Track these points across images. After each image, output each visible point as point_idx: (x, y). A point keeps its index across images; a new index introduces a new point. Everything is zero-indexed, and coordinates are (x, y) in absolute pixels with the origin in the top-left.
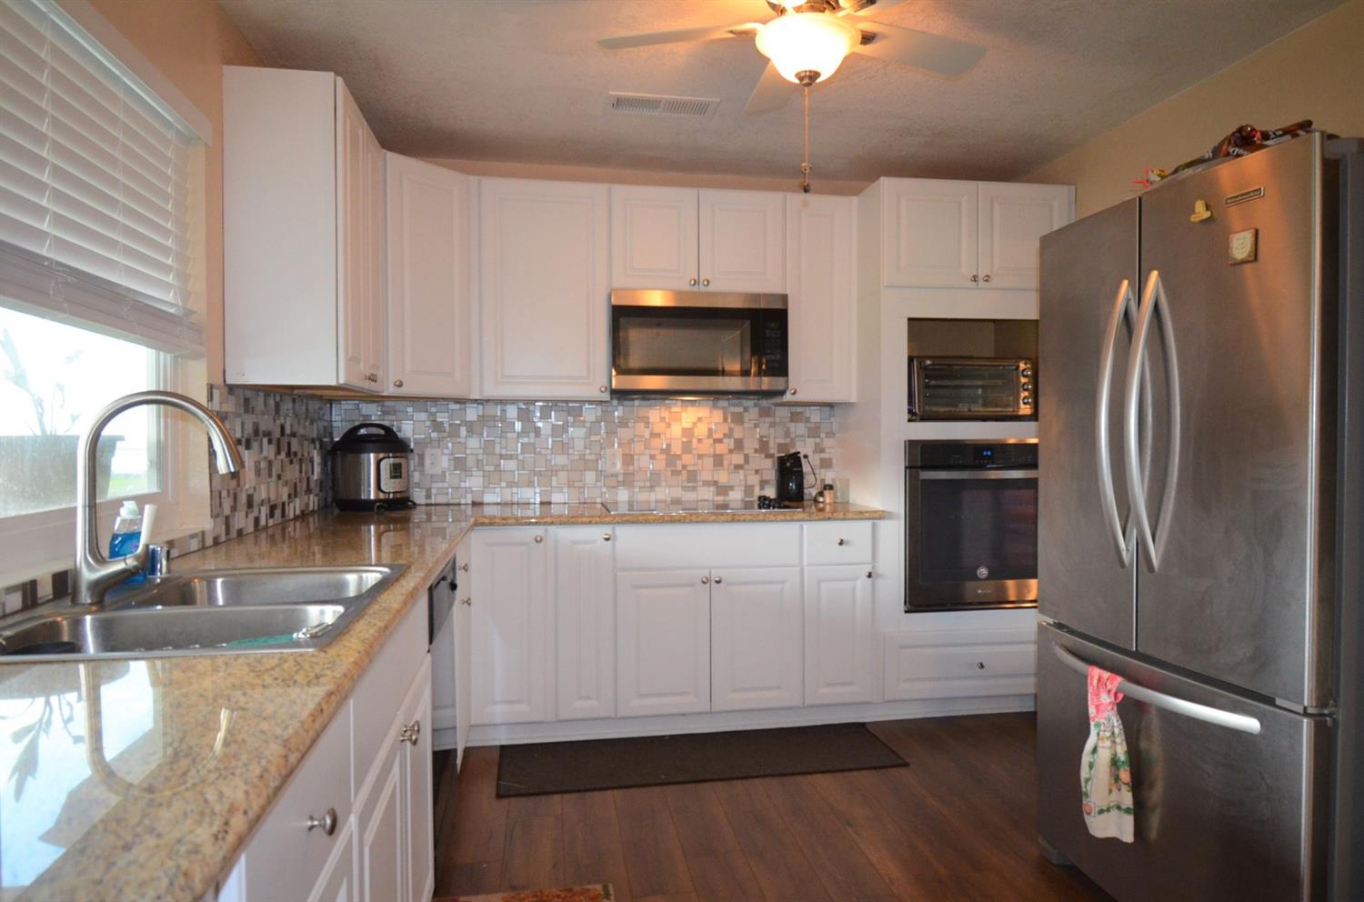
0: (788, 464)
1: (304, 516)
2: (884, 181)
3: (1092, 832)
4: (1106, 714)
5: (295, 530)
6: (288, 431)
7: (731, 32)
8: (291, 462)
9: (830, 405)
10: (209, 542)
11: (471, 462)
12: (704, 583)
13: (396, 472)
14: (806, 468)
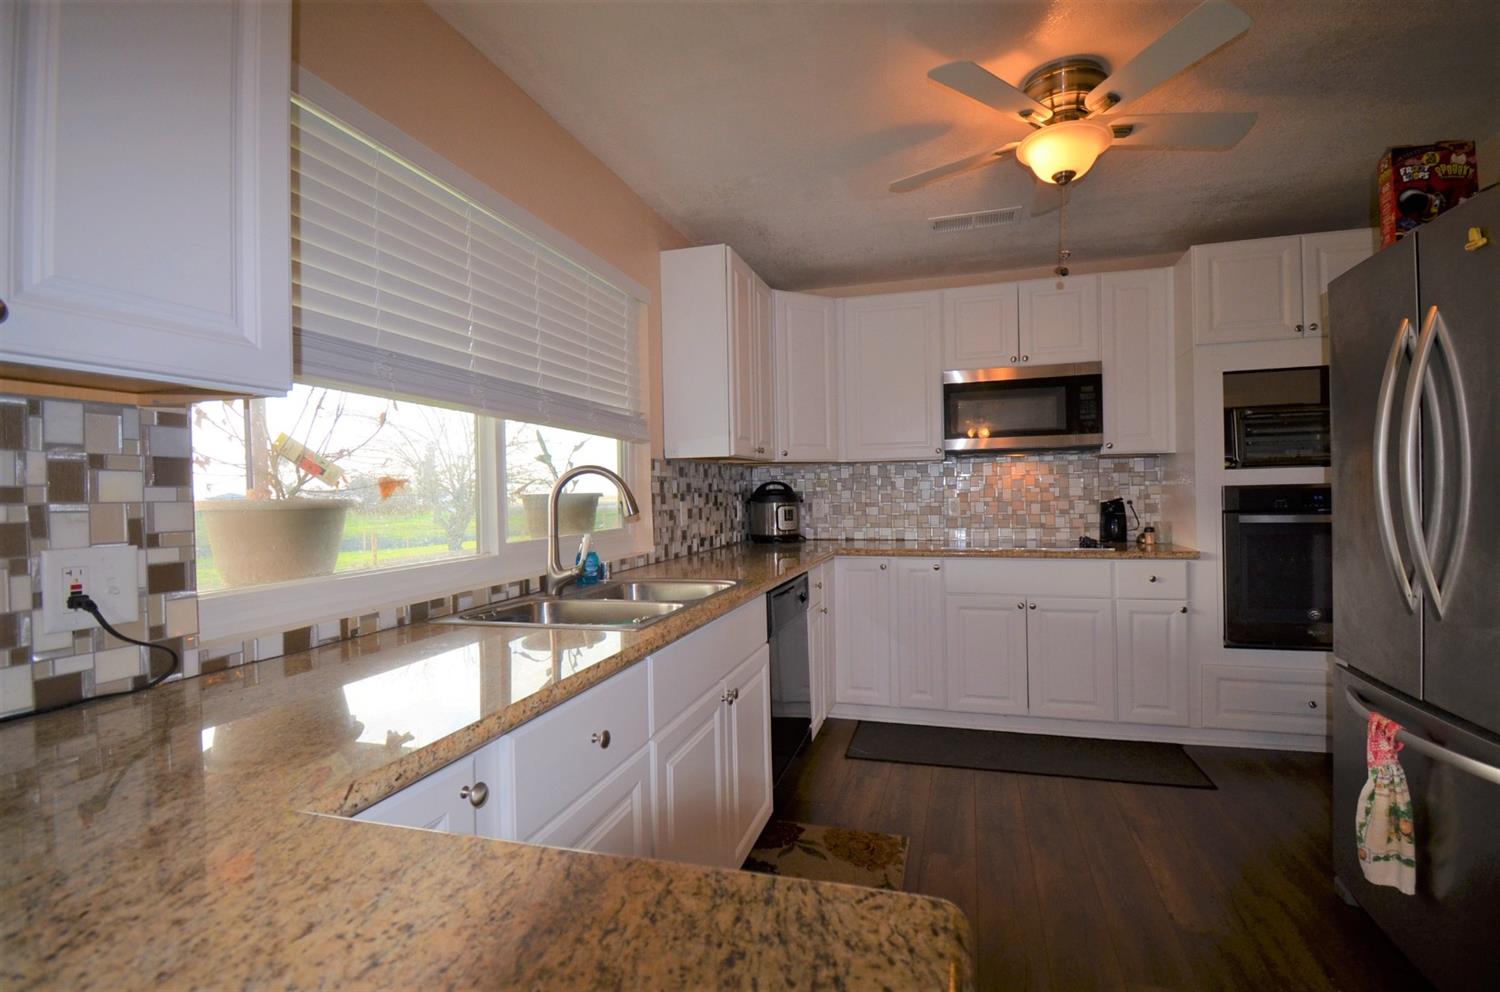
0: (1111, 509)
1: (729, 545)
2: (1194, 249)
3: (1367, 877)
4: (1385, 762)
5: (723, 555)
6: (715, 488)
7: (997, 154)
8: (718, 509)
9: (1154, 456)
10: (652, 560)
11: (844, 509)
12: (1020, 607)
13: (789, 516)
14: (1128, 512)
